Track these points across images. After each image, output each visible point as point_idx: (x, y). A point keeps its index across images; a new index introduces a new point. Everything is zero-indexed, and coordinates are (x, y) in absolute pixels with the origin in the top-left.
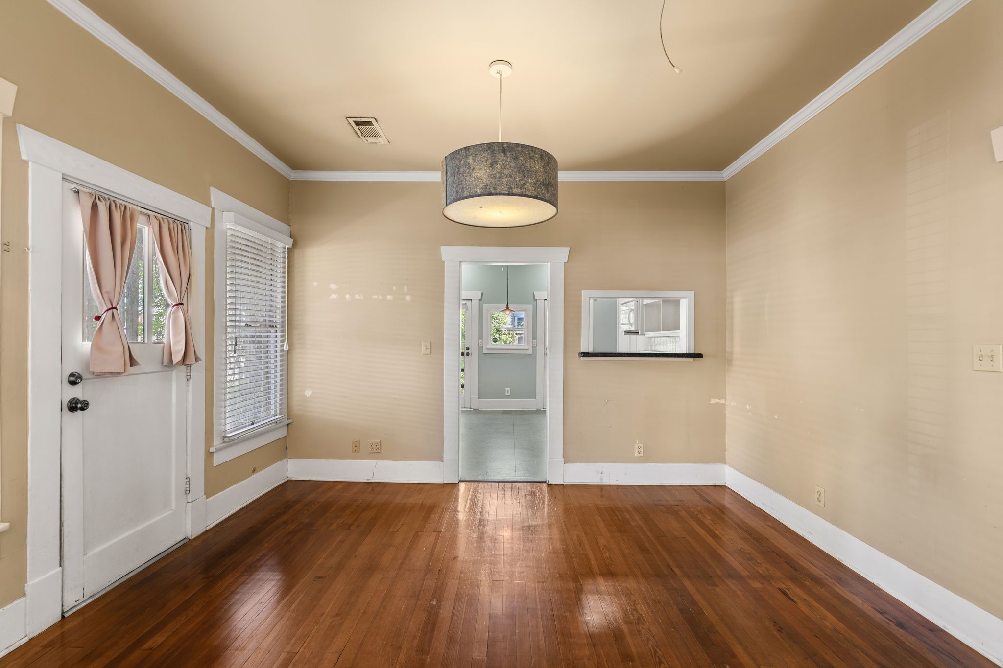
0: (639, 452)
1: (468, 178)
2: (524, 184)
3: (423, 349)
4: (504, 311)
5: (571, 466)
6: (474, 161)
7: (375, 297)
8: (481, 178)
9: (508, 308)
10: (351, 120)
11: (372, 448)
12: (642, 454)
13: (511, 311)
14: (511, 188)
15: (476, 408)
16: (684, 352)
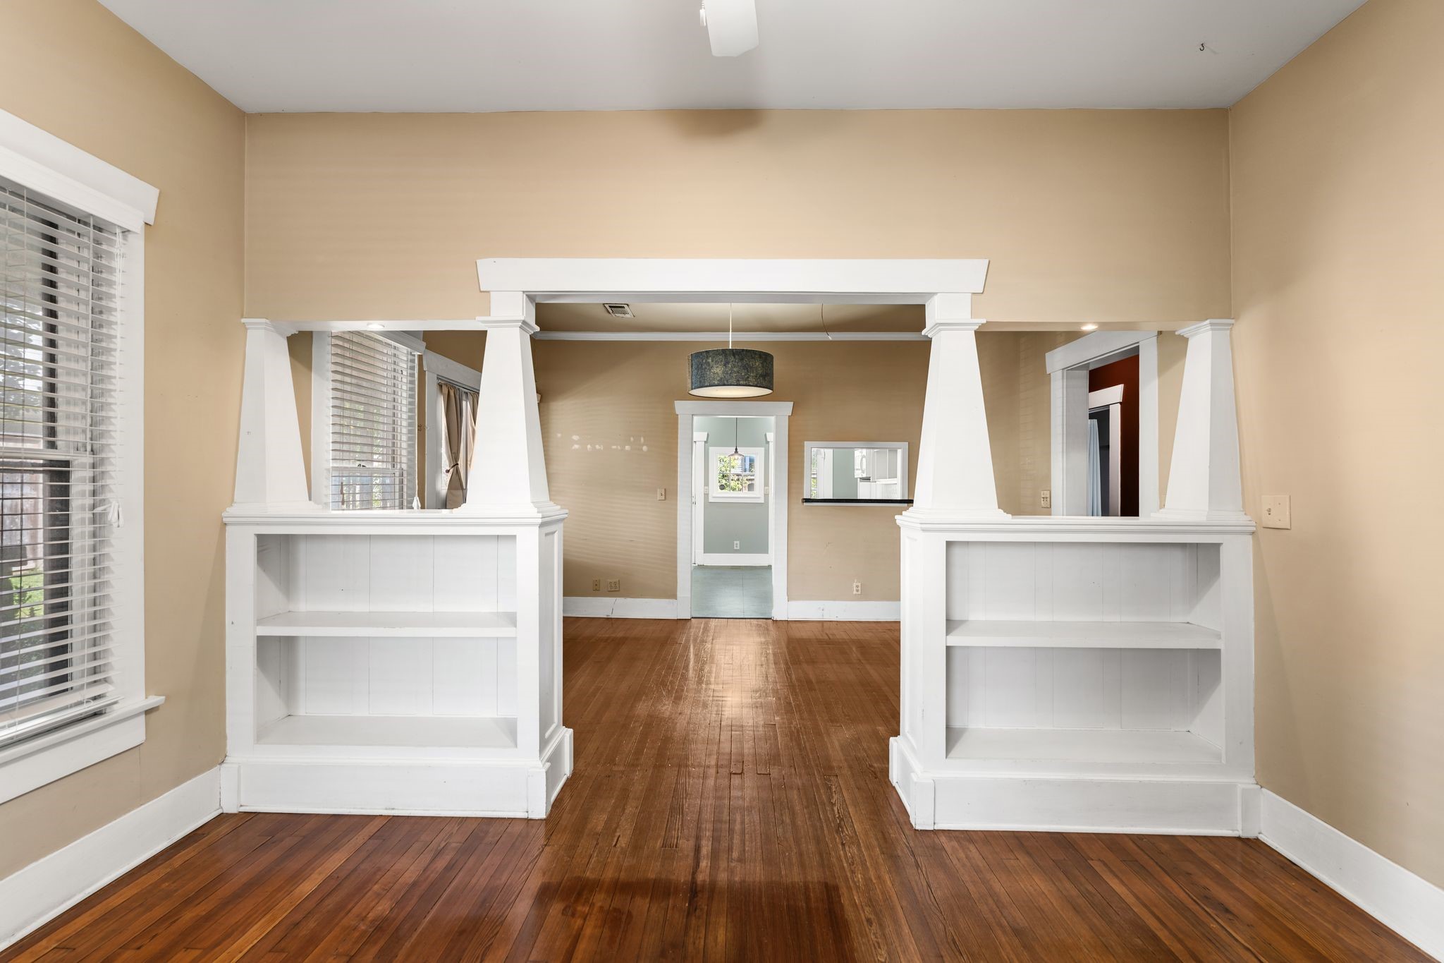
0: (857, 591)
1: (708, 373)
2: (748, 377)
3: (659, 495)
4: (732, 455)
5: (794, 604)
6: (712, 361)
7: (614, 447)
8: (717, 373)
9: (736, 451)
10: (607, 306)
11: (611, 586)
12: (859, 593)
13: (741, 455)
14: (739, 381)
15: (700, 564)
16: (899, 498)
